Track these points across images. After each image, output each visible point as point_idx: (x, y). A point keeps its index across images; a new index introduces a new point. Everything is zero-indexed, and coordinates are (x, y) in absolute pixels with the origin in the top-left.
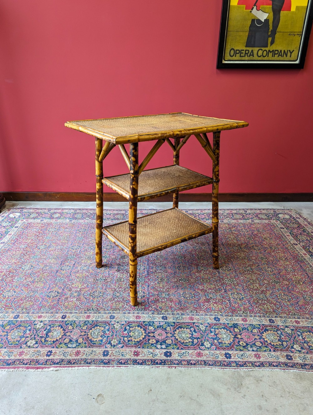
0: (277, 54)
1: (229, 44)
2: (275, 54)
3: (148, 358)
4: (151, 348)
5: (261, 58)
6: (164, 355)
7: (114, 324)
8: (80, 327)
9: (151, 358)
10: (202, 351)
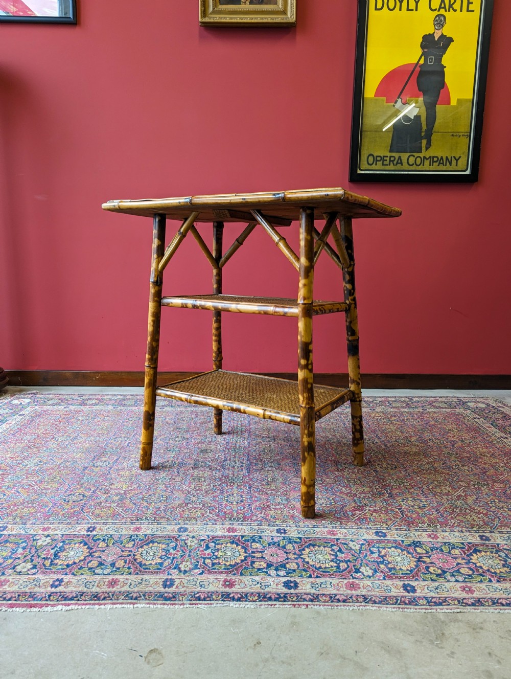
0: (436, 162)
1: (366, 148)
2: (433, 162)
3: (252, 591)
4: (257, 575)
5: (414, 167)
6: (283, 586)
7: (185, 540)
8: (121, 544)
9: (257, 591)
10: (357, 582)
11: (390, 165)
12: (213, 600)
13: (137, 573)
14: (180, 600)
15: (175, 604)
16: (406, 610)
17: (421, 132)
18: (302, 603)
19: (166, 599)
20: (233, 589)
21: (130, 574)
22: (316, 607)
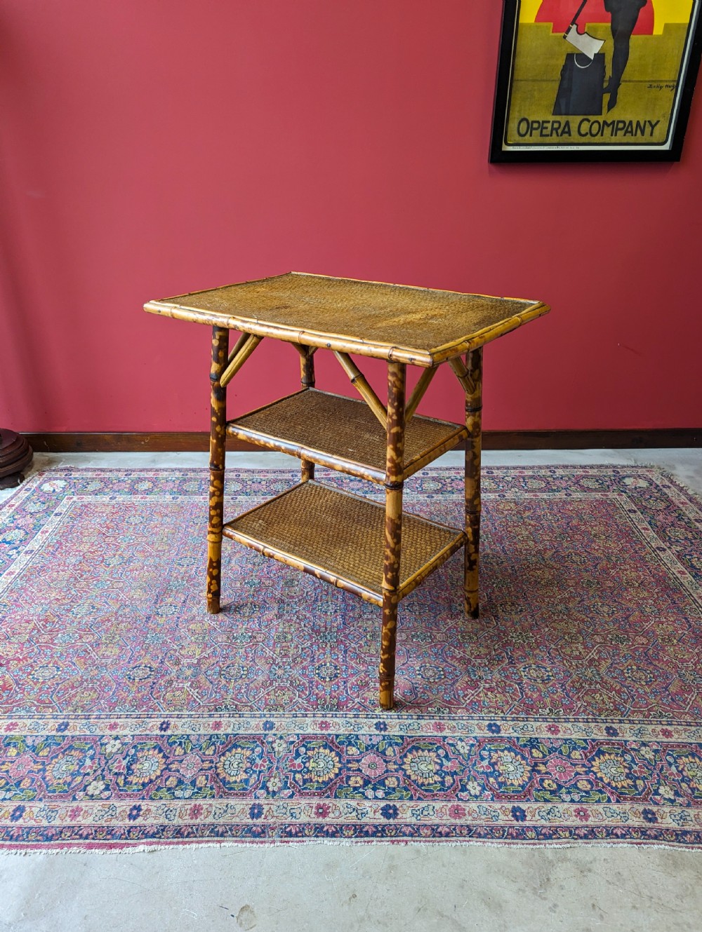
0: (622, 129)
1: (517, 109)
2: (618, 129)
3: (348, 822)
4: (353, 798)
5: (588, 139)
6: (382, 814)
8: (201, 750)
9: (353, 822)
10: (463, 805)
11: (551, 135)
12: (306, 835)
13: (222, 796)
14: (269, 836)
15: (264, 843)
16: (512, 845)
17: (603, 81)
18: (402, 839)
19: (255, 835)
20: (327, 820)
22: (416, 844)
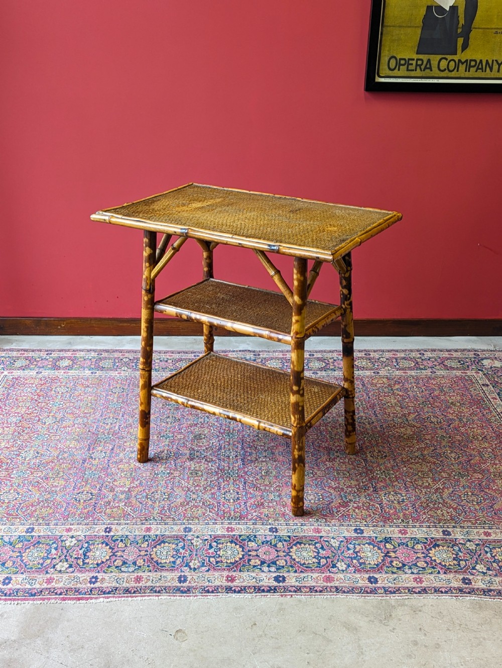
3: (249, 585)
4: (253, 571)
6: (274, 580)
7: (191, 540)
8: (137, 544)
9: (253, 585)
10: (332, 575)
12: (219, 592)
13: (156, 571)
14: (193, 593)
15: (190, 596)
16: (367, 597)
18: (288, 594)
19: (182, 592)
20: (235, 584)
21: (150, 571)
22: (298, 596)
